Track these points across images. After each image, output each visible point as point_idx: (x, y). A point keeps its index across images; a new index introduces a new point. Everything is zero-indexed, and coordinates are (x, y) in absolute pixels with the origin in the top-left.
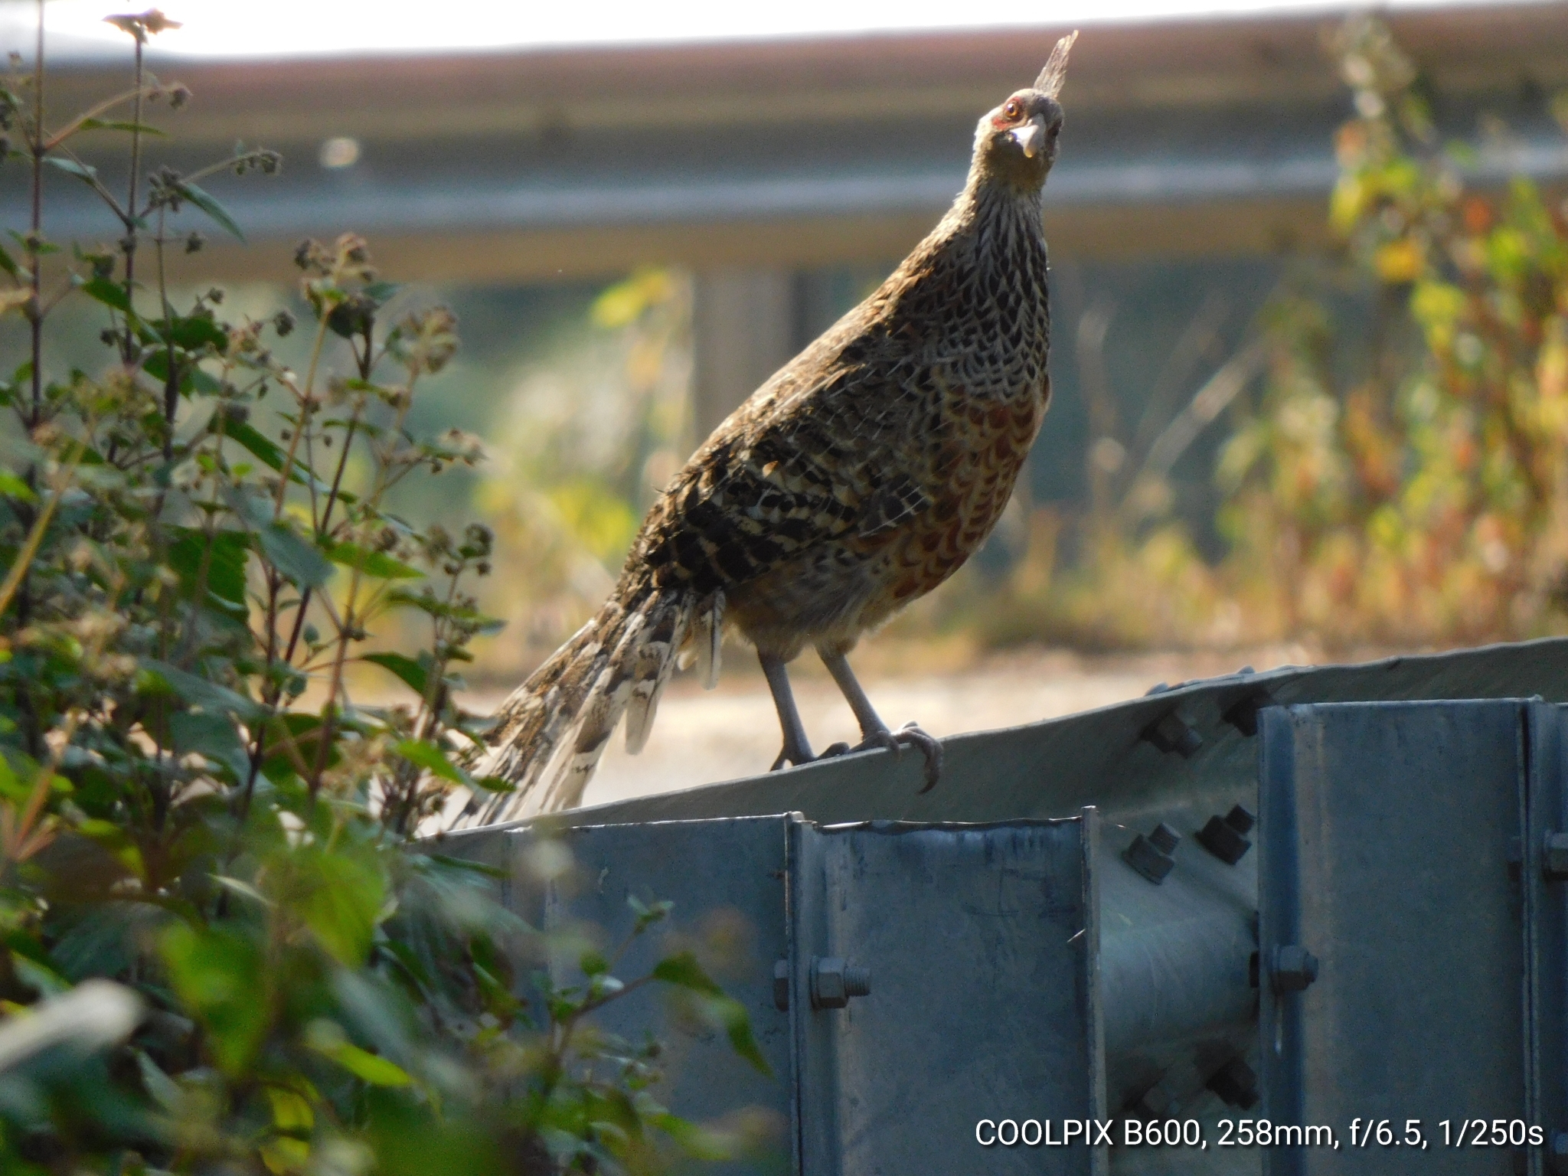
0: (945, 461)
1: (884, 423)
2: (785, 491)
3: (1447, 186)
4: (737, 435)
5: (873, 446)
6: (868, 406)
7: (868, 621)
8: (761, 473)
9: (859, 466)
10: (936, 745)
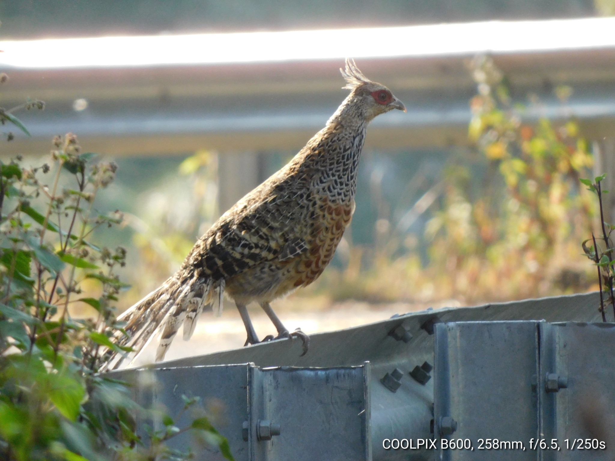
0: (315, 231)
1: (291, 217)
2: (250, 242)
3: (514, 121)
4: (231, 219)
6: (285, 210)
8: (241, 234)
10: (307, 337)
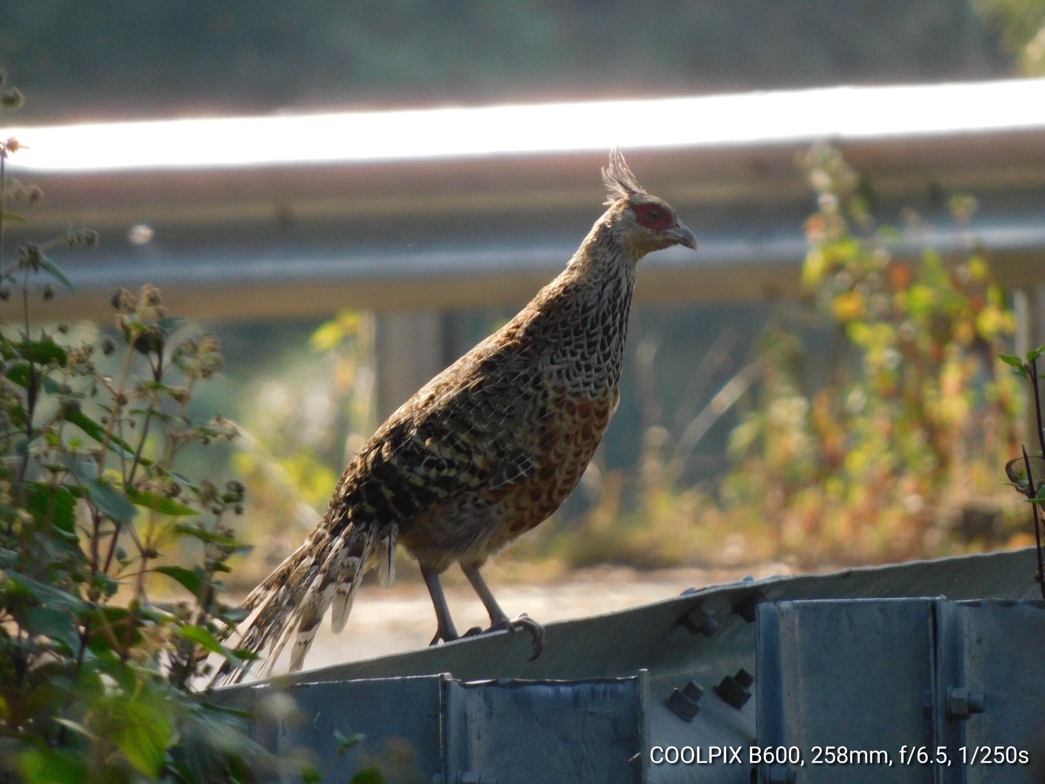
0: (548, 440)
1: (508, 414)
2: (440, 457)
3: (880, 256)
4: (408, 418)
5: (501, 429)
6: (498, 402)
7: (492, 547)
8: (425, 444)
9: (490, 442)
10: (540, 629)
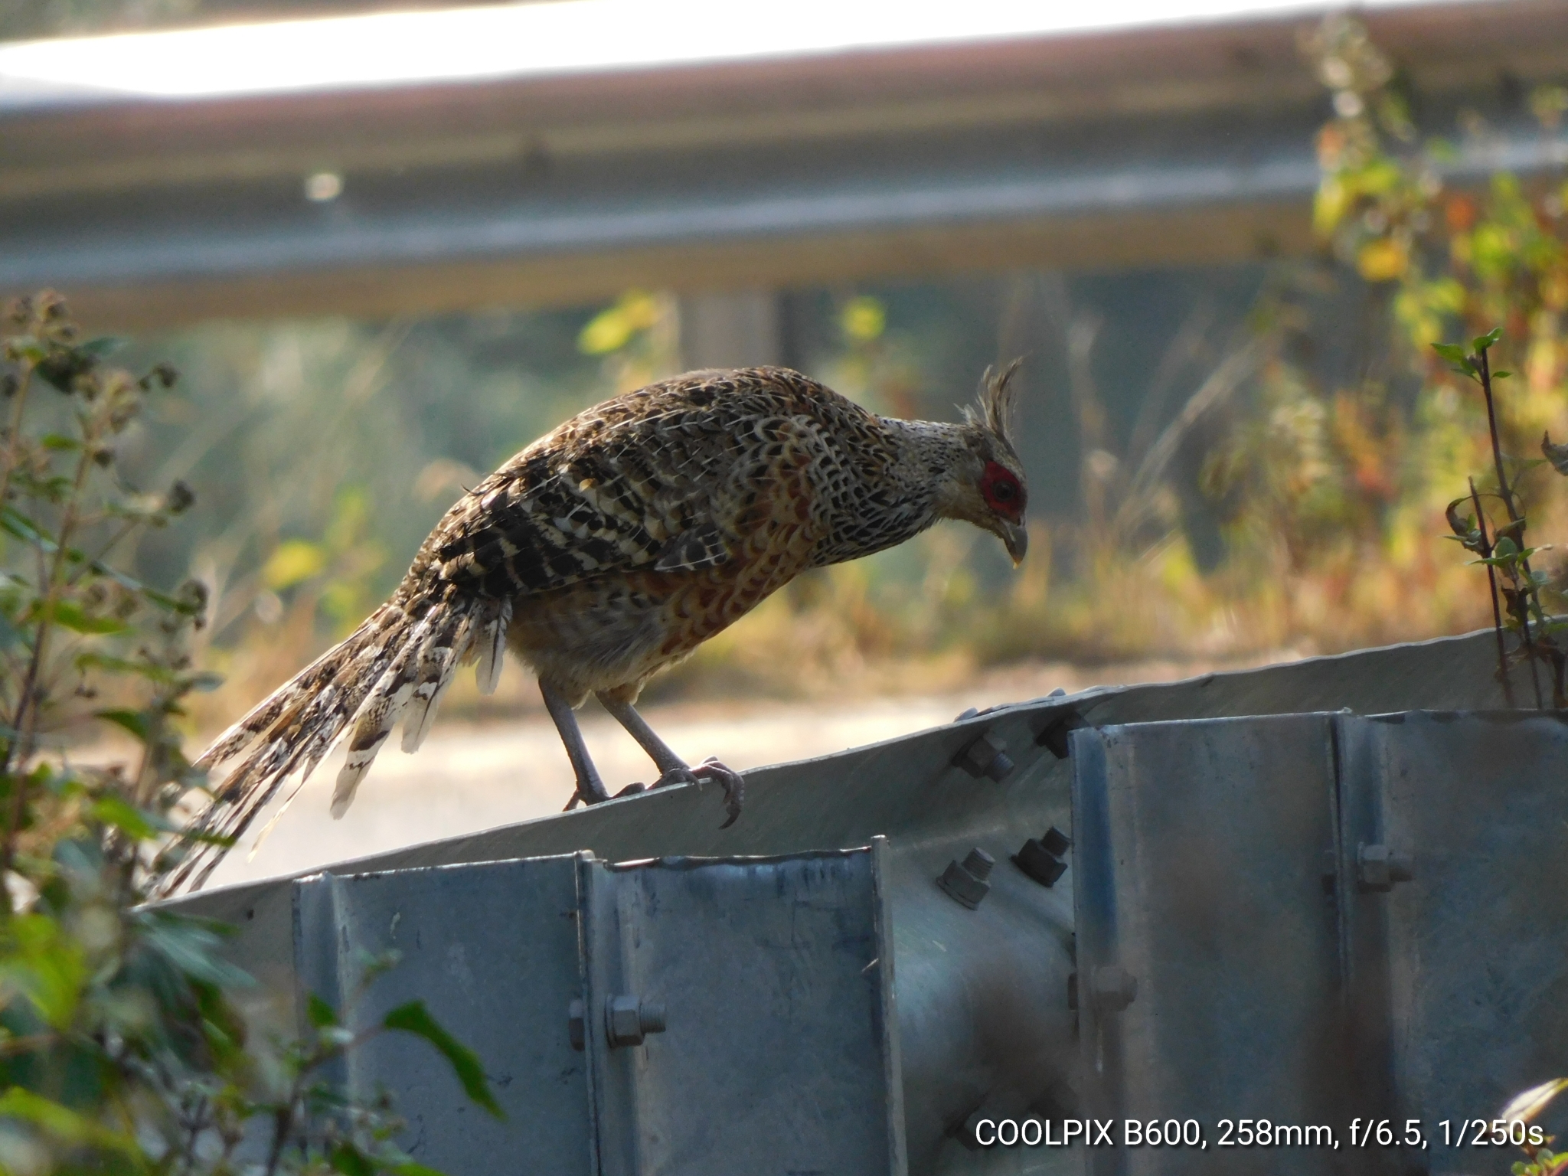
0: (750, 518)
1: (708, 468)
2: (597, 510)
4: (556, 449)
5: (693, 488)
6: (697, 448)
8: (577, 488)
9: (675, 503)
10: (737, 779)
